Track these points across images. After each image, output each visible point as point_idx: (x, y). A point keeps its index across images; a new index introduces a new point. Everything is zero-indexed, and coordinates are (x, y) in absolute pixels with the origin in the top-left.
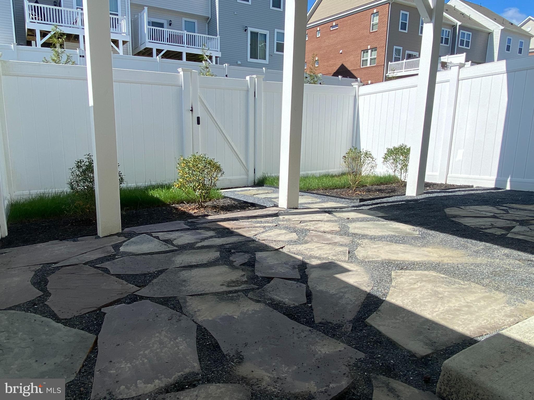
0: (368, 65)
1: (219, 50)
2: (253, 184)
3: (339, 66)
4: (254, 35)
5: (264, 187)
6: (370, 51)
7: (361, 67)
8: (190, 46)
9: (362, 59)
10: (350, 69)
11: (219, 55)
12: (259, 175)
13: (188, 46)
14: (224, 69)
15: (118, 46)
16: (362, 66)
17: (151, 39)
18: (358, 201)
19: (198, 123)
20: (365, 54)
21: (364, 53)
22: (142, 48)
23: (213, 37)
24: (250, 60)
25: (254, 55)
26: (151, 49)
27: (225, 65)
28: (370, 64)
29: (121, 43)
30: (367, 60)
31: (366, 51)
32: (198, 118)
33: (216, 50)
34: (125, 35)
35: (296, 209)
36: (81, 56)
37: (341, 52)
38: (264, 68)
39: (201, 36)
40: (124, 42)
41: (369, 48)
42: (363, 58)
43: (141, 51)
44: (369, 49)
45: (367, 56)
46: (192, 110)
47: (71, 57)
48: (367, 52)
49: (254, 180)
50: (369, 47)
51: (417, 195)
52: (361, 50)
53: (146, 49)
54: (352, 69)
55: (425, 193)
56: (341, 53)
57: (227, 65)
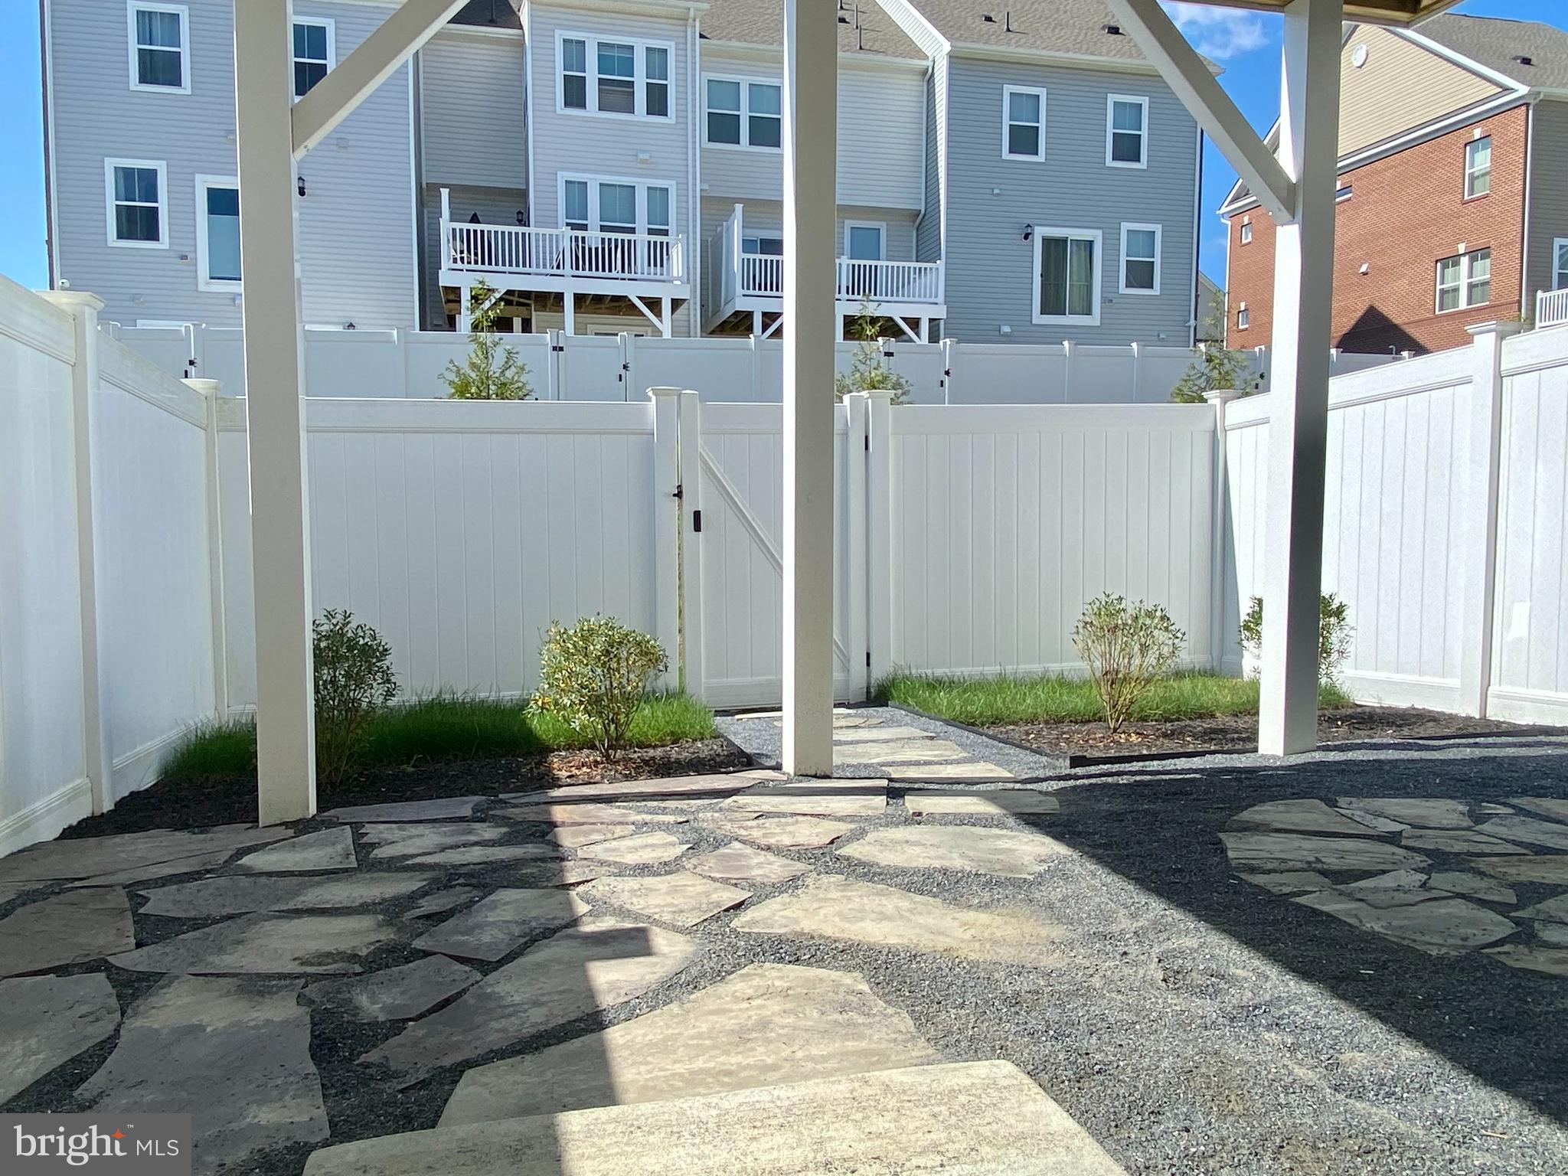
0: (1463, 305)
1: (941, 298)
2: (863, 698)
3: (1359, 314)
4: (1055, 248)
5: (889, 708)
6: (1465, 261)
7: (1437, 313)
8: (856, 297)
9: (1439, 287)
10: (1397, 321)
11: (940, 312)
12: (880, 672)
13: (851, 296)
14: (942, 354)
15: (658, 314)
16: (1441, 309)
17: (748, 289)
18: (1068, 762)
19: (697, 527)
20: (1449, 271)
21: (1445, 267)
22: (728, 312)
23: (928, 265)
24: (1038, 318)
25: (1052, 303)
26: (749, 315)
27: (945, 343)
28: (1469, 303)
29: (666, 306)
30: (1456, 290)
31: (1453, 260)
32: (697, 515)
33: (933, 300)
34: (679, 283)
35: (829, 777)
36: (555, 348)
37: (1363, 269)
38: (1066, 343)
39: (893, 267)
40: (676, 304)
41: (1461, 251)
42: (1442, 283)
43: (724, 322)
44: (1464, 255)
45: (1456, 277)
46: (679, 495)
47: (517, 353)
48: (1456, 264)
49: (868, 688)
50: (1462, 248)
51: (1285, 754)
52: (1434, 259)
53: (736, 313)
54: (1407, 321)
55: (1319, 748)
56: (1365, 274)
57: (949, 343)
